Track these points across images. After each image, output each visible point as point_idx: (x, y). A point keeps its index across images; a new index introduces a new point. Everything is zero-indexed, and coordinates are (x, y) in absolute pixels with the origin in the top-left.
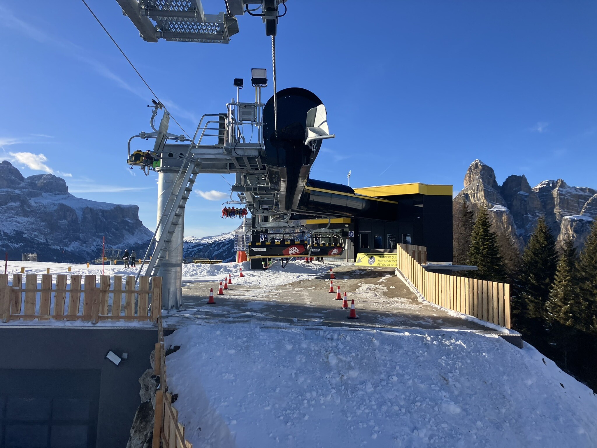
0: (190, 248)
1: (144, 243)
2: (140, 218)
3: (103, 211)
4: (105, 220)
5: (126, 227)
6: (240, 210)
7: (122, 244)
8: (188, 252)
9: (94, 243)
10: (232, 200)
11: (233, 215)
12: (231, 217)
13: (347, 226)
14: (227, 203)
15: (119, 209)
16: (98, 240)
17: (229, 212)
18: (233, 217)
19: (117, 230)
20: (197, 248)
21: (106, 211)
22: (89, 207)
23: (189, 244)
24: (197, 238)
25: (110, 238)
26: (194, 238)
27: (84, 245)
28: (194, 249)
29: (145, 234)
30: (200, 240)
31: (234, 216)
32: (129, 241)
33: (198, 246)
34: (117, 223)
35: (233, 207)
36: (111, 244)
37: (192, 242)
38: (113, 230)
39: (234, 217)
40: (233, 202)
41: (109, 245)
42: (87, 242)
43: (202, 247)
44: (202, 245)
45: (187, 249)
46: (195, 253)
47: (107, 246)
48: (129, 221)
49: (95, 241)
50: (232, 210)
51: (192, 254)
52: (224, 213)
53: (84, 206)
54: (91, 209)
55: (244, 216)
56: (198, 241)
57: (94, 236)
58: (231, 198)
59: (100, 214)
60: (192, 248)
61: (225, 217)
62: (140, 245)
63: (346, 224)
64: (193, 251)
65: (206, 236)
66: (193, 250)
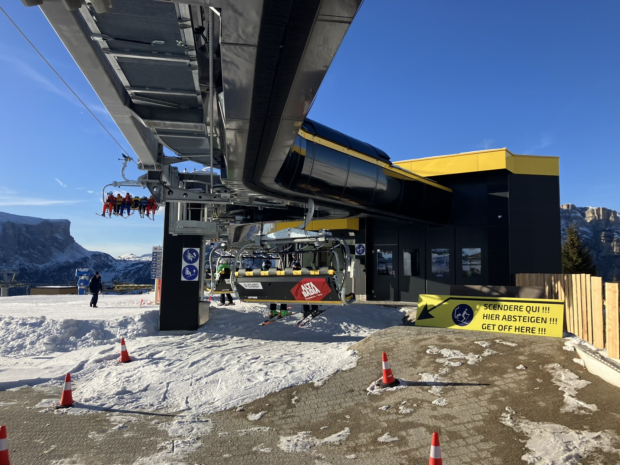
0: (129, 267)
1: (76, 262)
2: (72, 234)
3: (27, 227)
4: (30, 237)
5: (56, 244)
6: (142, 199)
7: (50, 262)
8: (126, 271)
9: (16, 262)
10: (125, 178)
11: (125, 211)
12: (121, 214)
13: (352, 234)
14: (115, 184)
15: (47, 224)
16: (21, 258)
17: (118, 203)
18: (125, 214)
19: (44, 246)
20: (136, 267)
21: (32, 226)
22: (11, 221)
23: (127, 262)
24: (137, 255)
25: (35, 256)
26: (133, 256)
27: (4, 264)
28: (133, 268)
29: (78, 251)
30: (140, 257)
31: (129, 212)
32: (59, 260)
33: (137, 264)
34: (44, 239)
35: (128, 194)
36: (36, 263)
37: (130, 260)
38: (39, 247)
39: (129, 214)
40: (127, 183)
41: (34, 264)
42: (8, 260)
43: (141, 265)
44: (142, 263)
45: (125, 268)
46: (134, 273)
47: (32, 265)
48: (59, 237)
49: (16, 259)
50: (125, 199)
51: (130, 273)
52: (106, 206)
53: (5, 220)
54: (12, 223)
55: (151, 212)
56: (137, 259)
57: (16, 253)
58: (123, 175)
59: (24, 229)
60: (131, 267)
61: (107, 214)
62: (71, 263)
63: (352, 231)
64: (132, 270)
65: (146, 254)
66: (131, 268)
